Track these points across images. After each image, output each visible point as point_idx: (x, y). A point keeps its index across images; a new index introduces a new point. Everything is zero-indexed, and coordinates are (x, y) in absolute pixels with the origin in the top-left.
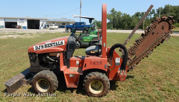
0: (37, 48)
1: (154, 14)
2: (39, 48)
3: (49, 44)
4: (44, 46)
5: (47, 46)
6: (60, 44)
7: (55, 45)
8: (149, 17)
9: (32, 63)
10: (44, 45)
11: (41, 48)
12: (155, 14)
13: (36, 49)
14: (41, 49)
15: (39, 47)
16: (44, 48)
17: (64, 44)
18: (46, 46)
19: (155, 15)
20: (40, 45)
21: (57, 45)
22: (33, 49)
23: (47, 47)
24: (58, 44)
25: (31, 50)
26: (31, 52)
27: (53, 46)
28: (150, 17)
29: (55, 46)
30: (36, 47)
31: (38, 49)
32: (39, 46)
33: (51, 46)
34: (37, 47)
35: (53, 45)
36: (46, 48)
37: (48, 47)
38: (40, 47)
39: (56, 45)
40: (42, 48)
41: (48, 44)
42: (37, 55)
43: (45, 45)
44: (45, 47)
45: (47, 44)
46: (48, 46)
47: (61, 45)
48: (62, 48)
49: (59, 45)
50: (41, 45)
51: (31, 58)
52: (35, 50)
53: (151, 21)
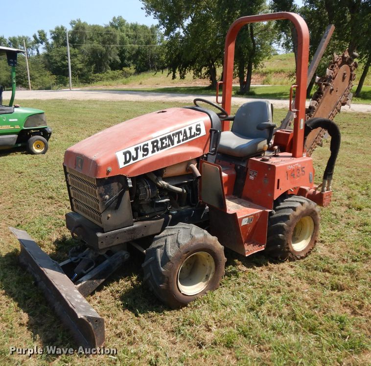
0: (128, 159)
1: (44, 43)
2: (135, 156)
3: (165, 138)
4: (150, 148)
5: (159, 145)
6: (193, 134)
7: (181, 137)
8: (32, 54)
9: (109, 215)
10: (149, 143)
11: (141, 153)
12: (47, 43)
13: (126, 162)
14: (140, 157)
15: (134, 154)
16: (150, 154)
17: (203, 132)
18: (157, 146)
19: (48, 47)
20: (139, 146)
21: (187, 138)
22: (115, 162)
23: (158, 150)
24: (188, 135)
25: (110, 169)
26: (110, 175)
27: (176, 144)
28: (35, 52)
29: (182, 143)
30: (125, 154)
31: (132, 162)
32: (136, 149)
33: (169, 146)
34: (128, 155)
35: (176, 139)
36: (157, 153)
37: (162, 148)
38: (139, 150)
39: (183, 140)
40: (144, 155)
41: (161, 140)
42: (129, 181)
43: (153, 143)
44: (153, 151)
45: (158, 139)
46: (162, 143)
47: (198, 136)
48: (199, 147)
49: (191, 137)
50: (142, 145)
51: (107, 197)
52: (121, 165)
53: (44, 65)
